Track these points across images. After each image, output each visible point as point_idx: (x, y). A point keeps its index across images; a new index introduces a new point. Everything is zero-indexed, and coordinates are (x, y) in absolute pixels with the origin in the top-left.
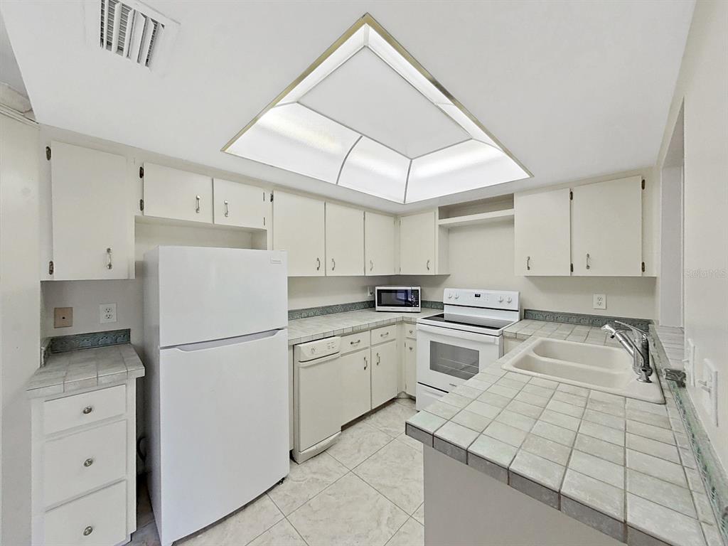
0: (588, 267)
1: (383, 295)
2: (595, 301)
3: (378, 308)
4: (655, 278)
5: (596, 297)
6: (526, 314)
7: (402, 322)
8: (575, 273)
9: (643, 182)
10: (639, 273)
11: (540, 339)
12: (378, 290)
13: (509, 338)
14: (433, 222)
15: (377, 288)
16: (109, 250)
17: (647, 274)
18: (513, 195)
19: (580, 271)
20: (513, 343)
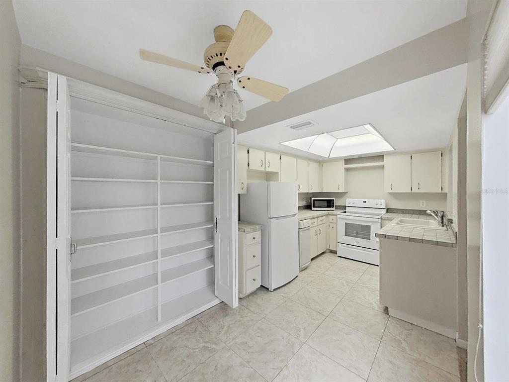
0: (419, 189)
1: (315, 202)
2: (421, 204)
3: (313, 209)
4: (446, 193)
5: (421, 201)
6: (389, 210)
7: (328, 215)
8: (413, 191)
9: (442, 154)
10: (440, 191)
11: (399, 219)
12: (313, 200)
13: (385, 220)
14: (342, 166)
15: (312, 199)
16: (242, 183)
17: (443, 192)
18: (383, 155)
19: (415, 190)
20: (387, 221)
